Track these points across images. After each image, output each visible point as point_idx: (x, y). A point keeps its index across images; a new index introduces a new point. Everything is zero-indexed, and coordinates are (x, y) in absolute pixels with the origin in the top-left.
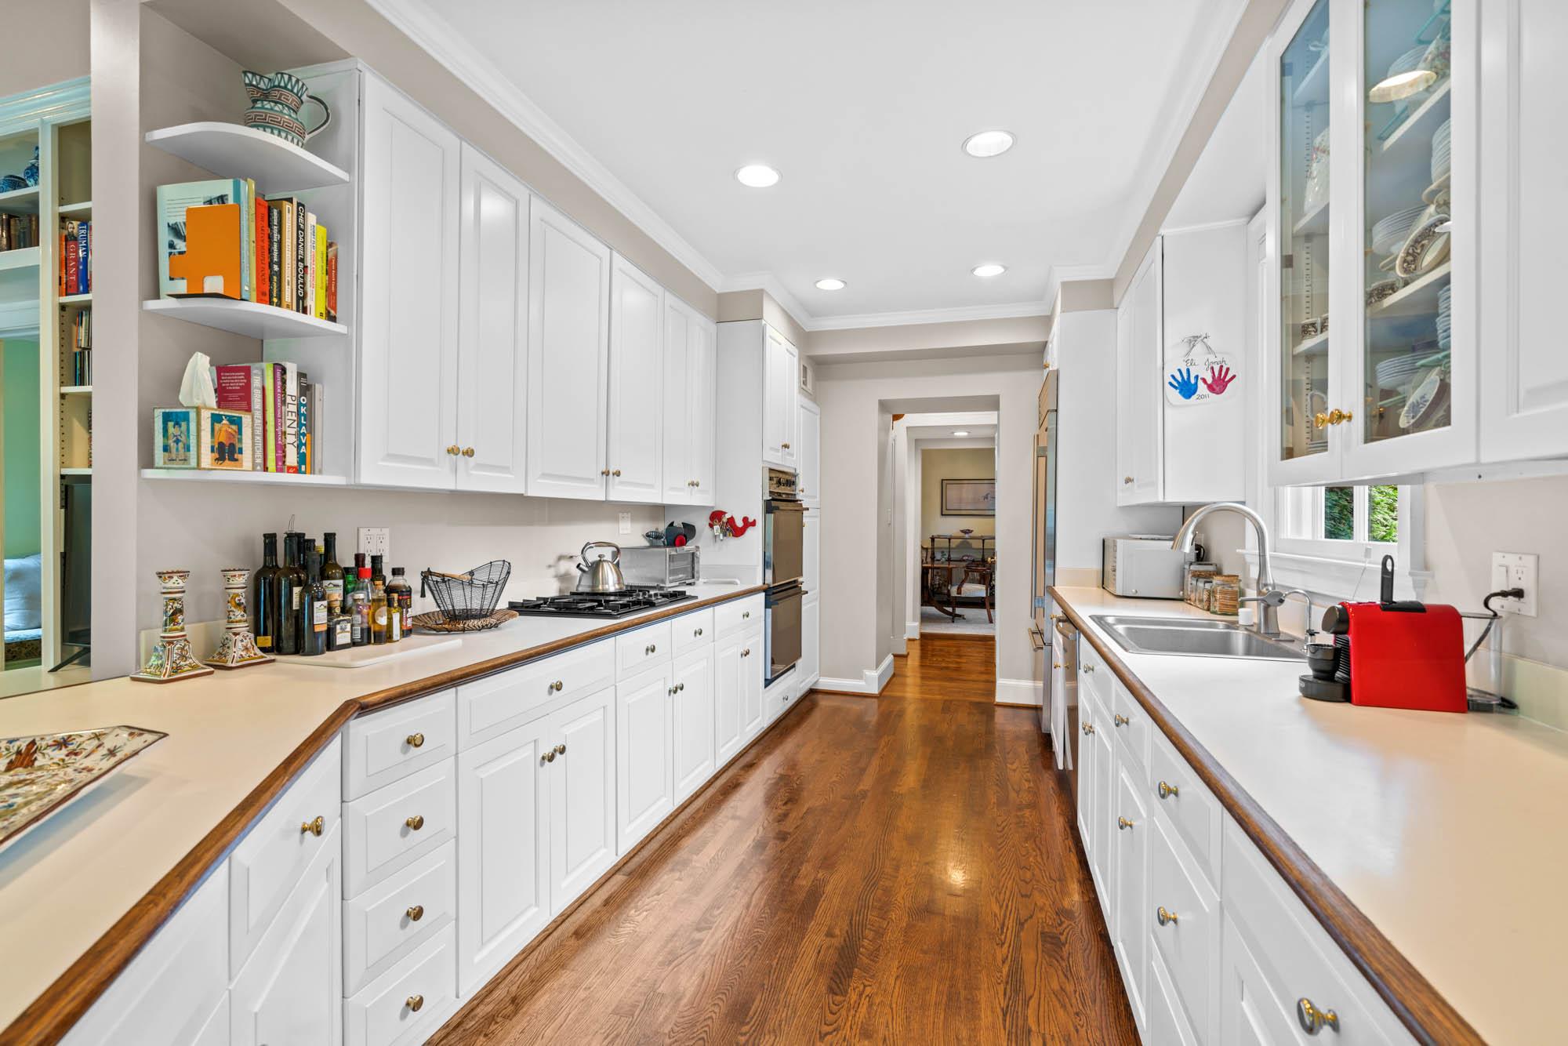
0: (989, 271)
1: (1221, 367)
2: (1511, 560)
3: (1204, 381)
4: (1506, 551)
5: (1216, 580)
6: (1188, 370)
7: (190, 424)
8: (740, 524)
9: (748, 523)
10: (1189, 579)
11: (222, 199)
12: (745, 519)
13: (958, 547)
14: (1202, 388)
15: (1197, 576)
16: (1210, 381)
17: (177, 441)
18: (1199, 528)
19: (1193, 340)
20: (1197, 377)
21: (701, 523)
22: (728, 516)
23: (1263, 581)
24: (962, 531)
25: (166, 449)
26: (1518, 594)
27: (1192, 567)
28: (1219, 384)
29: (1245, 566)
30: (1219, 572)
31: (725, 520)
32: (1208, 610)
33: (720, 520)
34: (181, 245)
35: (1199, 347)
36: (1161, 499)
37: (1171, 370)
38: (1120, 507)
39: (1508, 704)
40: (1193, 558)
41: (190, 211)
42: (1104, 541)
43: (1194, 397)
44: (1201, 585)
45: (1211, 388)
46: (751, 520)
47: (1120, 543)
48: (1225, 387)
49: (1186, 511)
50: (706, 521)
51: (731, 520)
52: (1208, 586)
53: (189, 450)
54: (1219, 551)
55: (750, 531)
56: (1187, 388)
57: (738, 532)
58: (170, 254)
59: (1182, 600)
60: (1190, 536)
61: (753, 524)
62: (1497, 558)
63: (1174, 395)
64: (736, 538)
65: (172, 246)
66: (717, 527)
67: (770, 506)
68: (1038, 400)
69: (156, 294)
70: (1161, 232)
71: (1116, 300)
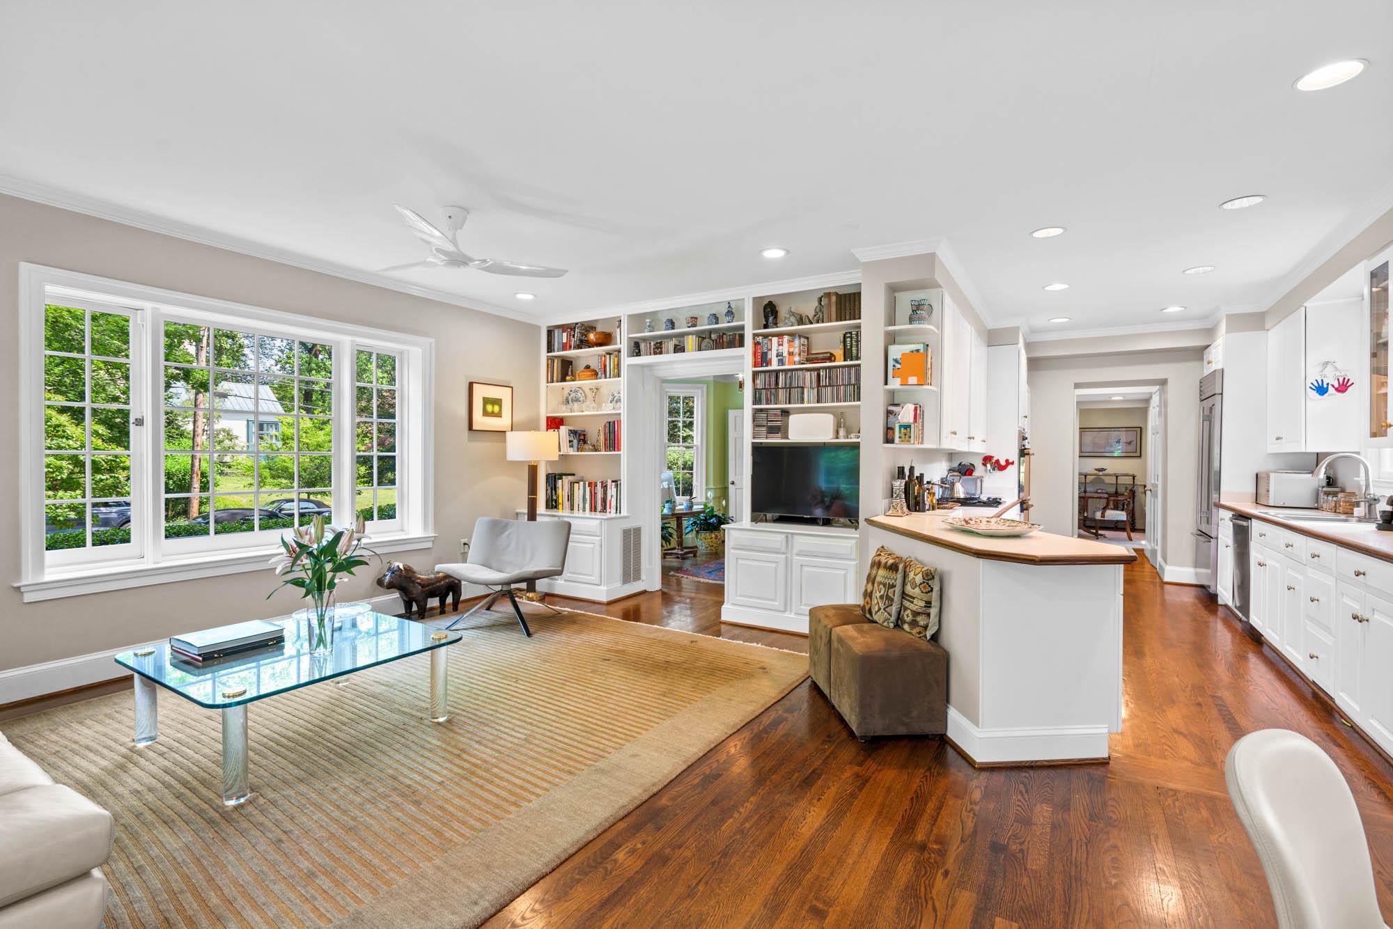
1: (1344, 379)
3: (1333, 386)
5: (1340, 495)
6: (1322, 381)
7: (912, 429)
8: (1003, 463)
9: (1008, 463)
10: (1322, 495)
11: (918, 351)
12: (1007, 461)
13: (1092, 482)
14: (1331, 390)
15: (1328, 494)
16: (1336, 386)
17: (905, 435)
18: (1329, 466)
19: (1326, 364)
20: (1328, 384)
21: (978, 463)
22: (995, 459)
23: (1368, 492)
24: (1096, 470)
25: (900, 437)
27: (1324, 489)
28: (1342, 388)
29: (1360, 487)
30: (1343, 491)
31: (994, 461)
32: (1335, 512)
33: (990, 461)
34: (898, 366)
35: (1329, 368)
36: (1303, 450)
37: (1311, 379)
38: (1269, 454)
40: (1324, 483)
41: (903, 354)
42: (1257, 475)
43: (1325, 395)
44: (1330, 498)
45: (1337, 390)
46: (1010, 461)
47: (1272, 476)
48: (1346, 390)
49: (1319, 457)
50: (981, 461)
51: (997, 461)
52: (1335, 499)
53: (910, 438)
54: (1344, 478)
55: (1010, 467)
56: (1321, 390)
57: (1002, 468)
58: (893, 369)
59: (1317, 509)
60: (1323, 470)
61: (1013, 463)
63: (1313, 393)
64: (1000, 472)
65: (894, 366)
66: (989, 465)
67: (1023, 453)
68: (1198, 383)
69: (886, 383)
70: (1305, 305)
71: (1267, 326)
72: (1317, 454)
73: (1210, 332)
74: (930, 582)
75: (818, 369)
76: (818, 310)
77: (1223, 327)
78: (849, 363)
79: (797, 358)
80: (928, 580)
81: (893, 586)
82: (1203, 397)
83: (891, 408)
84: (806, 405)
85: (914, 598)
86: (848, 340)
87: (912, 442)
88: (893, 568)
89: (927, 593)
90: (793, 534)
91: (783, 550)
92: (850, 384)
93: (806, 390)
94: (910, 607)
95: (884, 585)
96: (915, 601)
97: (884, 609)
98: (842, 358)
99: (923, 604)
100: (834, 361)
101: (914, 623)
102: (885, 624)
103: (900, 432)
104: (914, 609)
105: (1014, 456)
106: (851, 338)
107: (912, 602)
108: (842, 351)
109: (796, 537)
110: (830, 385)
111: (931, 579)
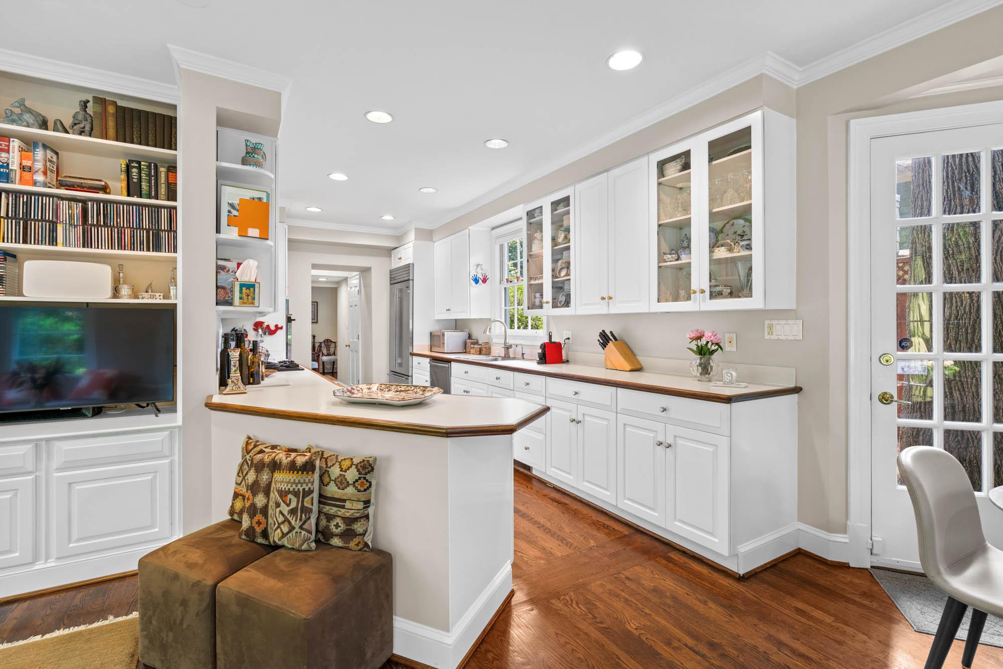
0: (388, 218)
1: (485, 275)
2: (567, 332)
4: (566, 331)
6: (476, 275)
7: (256, 289)
8: (273, 328)
9: (277, 328)
10: (469, 345)
11: (260, 199)
12: (276, 326)
14: (480, 281)
15: (473, 343)
16: (482, 279)
17: (248, 296)
19: (478, 265)
20: (479, 277)
21: (250, 329)
22: (266, 324)
23: (506, 342)
25: (241, 298)
26: (569, 339)
27: (469, 341)
28: (484, 281)
29: (490, 339)
30: (478, 342)
31: (264, 326)
33: (261, 326)
34: (235, 213)
35: (479, 268)
37: (472, 275)
38: (437, 320)
39: (568, 361)
41: (241, 200)
42: (431, 333)
43: (478, 284)
44: (476, 346)
45: (483, 282)
46: (280, 326)
48: (486, 281)
50: (253, 327)
51: (268, 326)
52: (479, 346)
53: (254, 299)
55: (279, 332)
56: (476, 281)
57: (272, 333)
58: (228, 215)
59: (465, 353)
61: (281, 328)
62: (565, 332)
63: (473, 283)
64: (270, 336)
65: (229, 212)
66: (260, 330)
67: (289, 320)
68: (389, 272)
69: (218, 231)
70: (469, 228)
71: (434, 239)
72: (456, 320)
73: (400, 238)
74: (368, 477)
75: (84, 202)
76: (80, 117)
77: (412, 236)
78: (135, 199)
79: (40, 178)
80: (366, 474)
81: (311, 492)
82: (392, 282)
83: (221, 263)
84: (60, 248)
85: (344, 501)
86: (135, 170)
87: (256, 304)
88: (308, 467)
89: (365, 490)
90: (48, 440)
91: (30, 467)
92: (140, 228)
93: (60, 228)
94: (339, 513)
95: (296, 494)
96: (348, 505)
97: (301, 527)
98: (125, 192)
99: (360, 506)
100: (109, 193)
101: (348, 534)
102: (304, 547)
103: (241, 292)
104: (348, 515)
105: (282, 322)
106: (139, 168)
107: (343, 507)
108: (126, 183)
109: (58, 444)
110: (105, 225)
111: (369, 472)
